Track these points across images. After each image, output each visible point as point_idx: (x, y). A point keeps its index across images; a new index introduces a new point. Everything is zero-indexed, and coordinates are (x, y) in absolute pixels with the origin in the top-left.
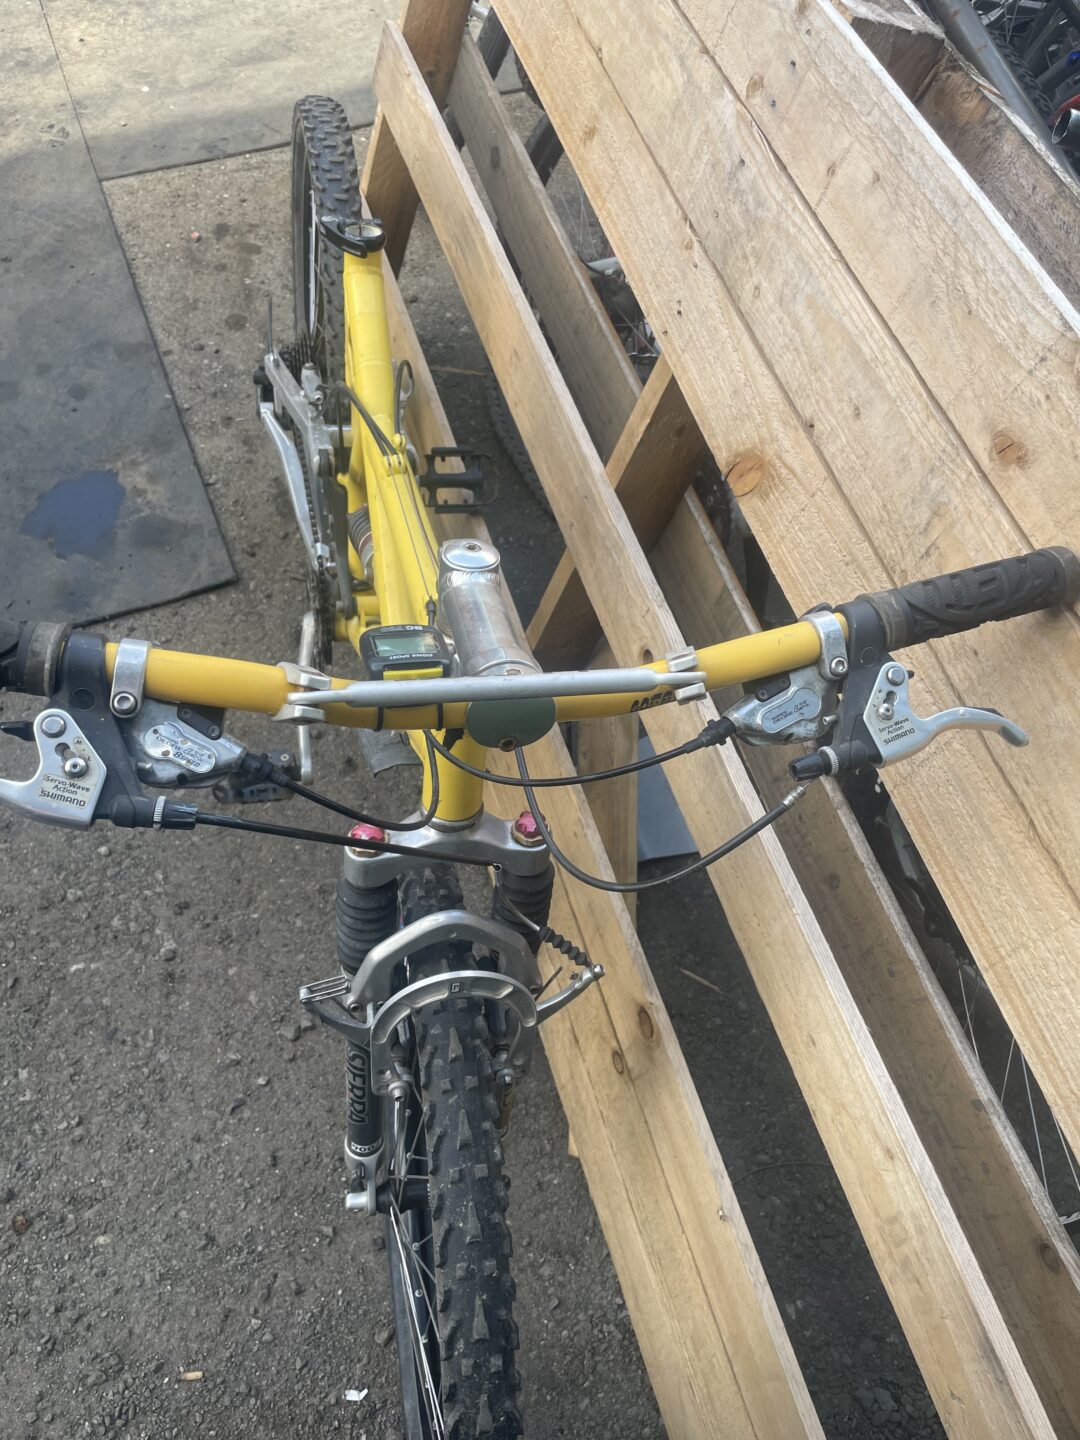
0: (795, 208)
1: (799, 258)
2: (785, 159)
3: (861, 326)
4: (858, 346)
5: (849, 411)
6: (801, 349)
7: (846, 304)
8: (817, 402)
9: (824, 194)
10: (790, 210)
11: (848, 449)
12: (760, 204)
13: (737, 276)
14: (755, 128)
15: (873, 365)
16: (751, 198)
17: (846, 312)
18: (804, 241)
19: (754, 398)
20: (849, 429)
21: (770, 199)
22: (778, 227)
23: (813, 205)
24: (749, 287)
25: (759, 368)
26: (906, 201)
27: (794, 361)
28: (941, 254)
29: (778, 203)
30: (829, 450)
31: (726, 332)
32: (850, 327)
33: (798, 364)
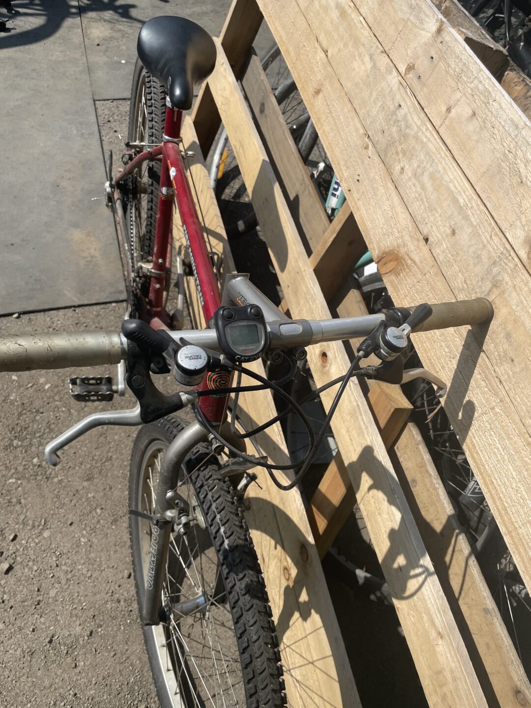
0: (427, 129)
1: (428, 154)
2: (423, 105)
3: (459, 189)
4: (457, 198)
5: (449, 231)
6: (425, 200)
7: (452, 177)
8: (431, 227)
9: (444, 122)
10: (424, 130)
11: (447, 251)
12: (408, 126)
13: (392, 162)
14: (408, 90)
15: (464, 208)
16: (403, 123)
17: (451, 181)
18: (430, 145)
19: (396, 224)
20: (448, 241)
21: (413, 124)
22: (416, 138)
23: (437, 128)
24: (398, 168)
25: (400, 209)
26: (489, 126)
27: (420, 206)
28: (507, 152)
29: (418, 126)
30: (437, 251)
31: (383, 191)
32: (452, 188)
33: (423, 207)
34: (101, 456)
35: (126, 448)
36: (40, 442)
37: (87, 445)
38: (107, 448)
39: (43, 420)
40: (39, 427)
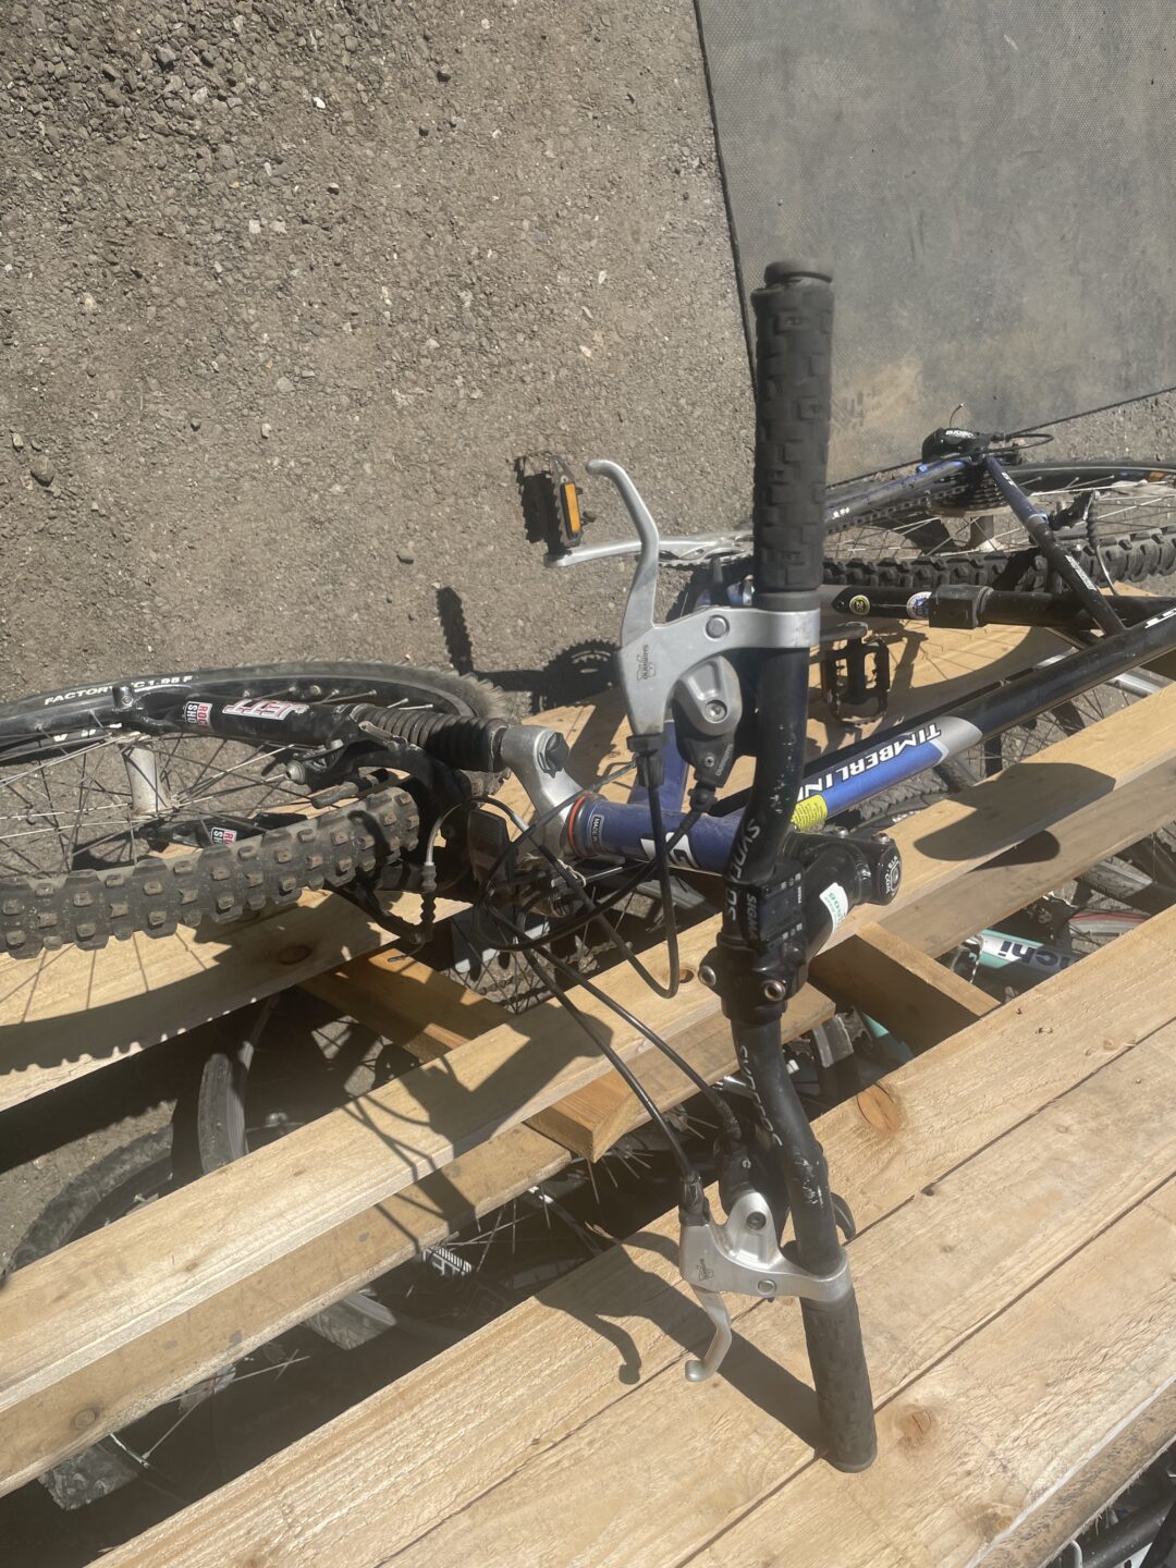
0: (1146, 1179)
1: (1098, 1183)
3: (1033, 1257)
4: (1013, 1252)
5: (950, 1239)
6: (1007, 1183)
8: (956, 1201)
9: (1160, 1214)
10: (1145, 1173)
12: (1151, 1136)
13: (1079, 1105)
15: (995, 1270)
16: (1154, 1125)
17: (1045, 1239)
18: (1114, 1189)
19: (957, 1122)
20: (930, 1238)
21: (1156, 1149)
22: (1129, 1157)
23: (1148, 1200)
24: (1067, 1120)
25: (987, 1129)
26: (1154, 1311)
27: (996, 1174)
28: (1104, 1351)
29: (1151, 1158)
30: (908, 1215)
31: (1022, 1089)
32: (1033, 1241)
33: (993, 1179)
39: (516, 349)
40: (501, 342)
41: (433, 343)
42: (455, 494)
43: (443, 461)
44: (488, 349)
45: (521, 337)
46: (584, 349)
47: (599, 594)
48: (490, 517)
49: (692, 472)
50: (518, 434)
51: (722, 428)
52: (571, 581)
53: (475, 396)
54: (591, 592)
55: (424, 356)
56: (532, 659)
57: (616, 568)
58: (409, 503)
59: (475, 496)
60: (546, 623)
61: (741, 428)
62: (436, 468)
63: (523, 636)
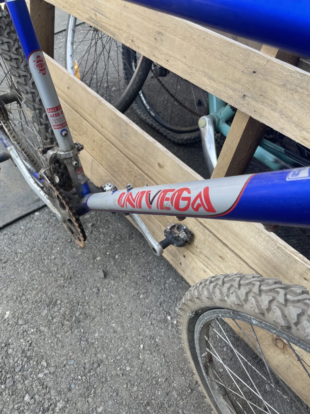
34: (92, 362)
35: (111, 342)
36: (23, 375)
37: (72, 357)
38: (93, 350)
39: (16, 351)
40: (15, 361)
41: (27, 398)
42: (96, 355)
43: (82, 368)
44: (20, 367)
45: (10, 351)
46: (6, 316)
47: (114, 264)
48: (100, 332)
49: (47, 243)
50: (56, 333)
51: (23, 238)
52: (114, 280)
53: (45, 365)
54: (115, 268)
55: (35, 400)
56: (155, 284)
57: (100, 261)
58: (109, 379)
59: (93, 343)
60: (137, 284)
61: (21, 229)
62: (87, 371)
63: (147, 292)
